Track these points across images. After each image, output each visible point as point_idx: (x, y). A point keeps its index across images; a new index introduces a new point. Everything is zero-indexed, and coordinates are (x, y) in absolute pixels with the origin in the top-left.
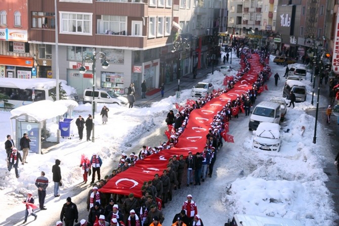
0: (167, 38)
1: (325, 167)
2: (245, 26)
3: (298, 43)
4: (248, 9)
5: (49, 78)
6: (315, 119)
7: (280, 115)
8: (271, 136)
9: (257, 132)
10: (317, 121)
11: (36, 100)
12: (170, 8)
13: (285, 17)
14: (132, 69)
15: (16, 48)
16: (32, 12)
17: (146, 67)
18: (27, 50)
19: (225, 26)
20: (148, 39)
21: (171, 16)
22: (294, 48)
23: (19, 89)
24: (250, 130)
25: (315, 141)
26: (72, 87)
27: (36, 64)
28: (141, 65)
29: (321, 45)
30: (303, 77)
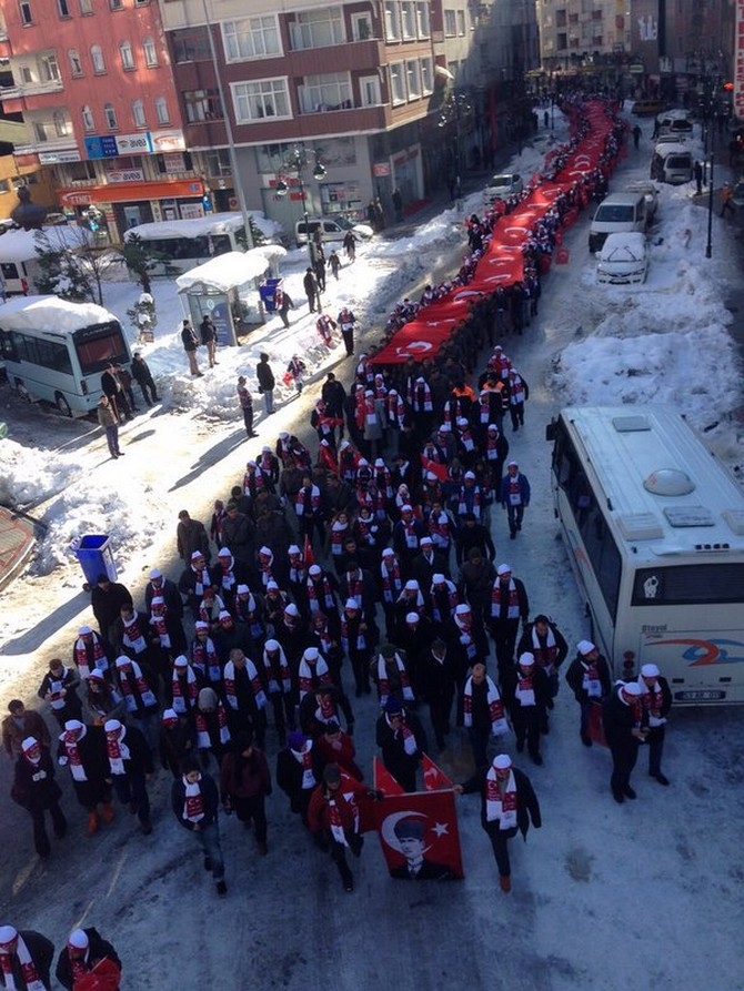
0: (428, 100)
1: (727, 298)
2: (574, 50)
3: (676, 70)
4: (576, 15)
5: (233, 210)
6: (708, 211)
7: (645, 215)
8: (629, 257)
9: (604, 253)
10: (713, 216)
11: (217, 253)
12: (427, 40)
13: (646, 21)
14: (373, 170)
15: (170, 165)
16: (183, 92)
17: (397, 163)
18: (189, 166)
19: (535, 57)
20: (394, 108)
21: (430, 55)
22: (669, 79)
23: (185, 239)
24: (593, 250)
25: (709, 255)
26: (274, 221)
27: (207, 189)
28: (388, 161)
29: (715, 68)
30: (687, 134)
